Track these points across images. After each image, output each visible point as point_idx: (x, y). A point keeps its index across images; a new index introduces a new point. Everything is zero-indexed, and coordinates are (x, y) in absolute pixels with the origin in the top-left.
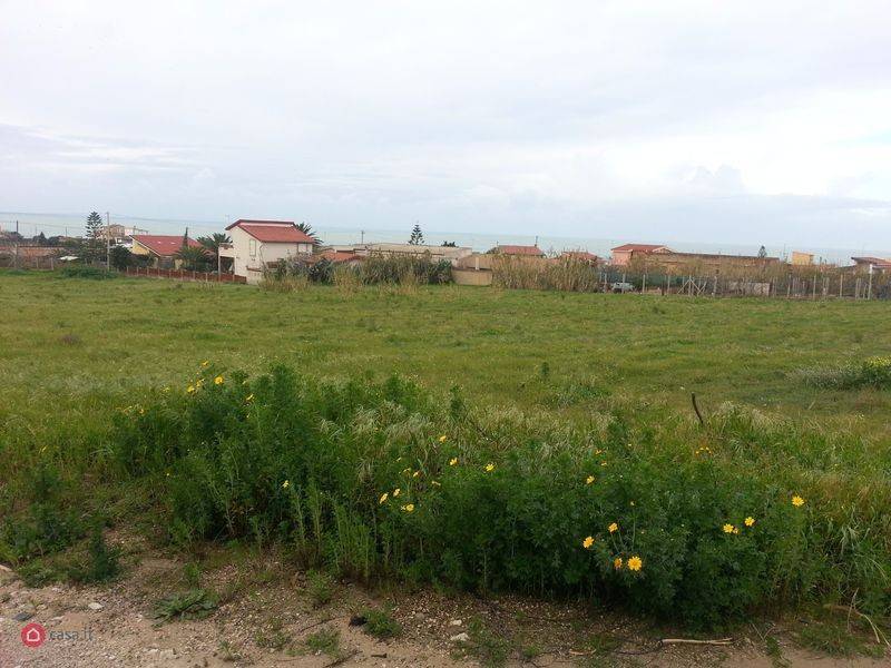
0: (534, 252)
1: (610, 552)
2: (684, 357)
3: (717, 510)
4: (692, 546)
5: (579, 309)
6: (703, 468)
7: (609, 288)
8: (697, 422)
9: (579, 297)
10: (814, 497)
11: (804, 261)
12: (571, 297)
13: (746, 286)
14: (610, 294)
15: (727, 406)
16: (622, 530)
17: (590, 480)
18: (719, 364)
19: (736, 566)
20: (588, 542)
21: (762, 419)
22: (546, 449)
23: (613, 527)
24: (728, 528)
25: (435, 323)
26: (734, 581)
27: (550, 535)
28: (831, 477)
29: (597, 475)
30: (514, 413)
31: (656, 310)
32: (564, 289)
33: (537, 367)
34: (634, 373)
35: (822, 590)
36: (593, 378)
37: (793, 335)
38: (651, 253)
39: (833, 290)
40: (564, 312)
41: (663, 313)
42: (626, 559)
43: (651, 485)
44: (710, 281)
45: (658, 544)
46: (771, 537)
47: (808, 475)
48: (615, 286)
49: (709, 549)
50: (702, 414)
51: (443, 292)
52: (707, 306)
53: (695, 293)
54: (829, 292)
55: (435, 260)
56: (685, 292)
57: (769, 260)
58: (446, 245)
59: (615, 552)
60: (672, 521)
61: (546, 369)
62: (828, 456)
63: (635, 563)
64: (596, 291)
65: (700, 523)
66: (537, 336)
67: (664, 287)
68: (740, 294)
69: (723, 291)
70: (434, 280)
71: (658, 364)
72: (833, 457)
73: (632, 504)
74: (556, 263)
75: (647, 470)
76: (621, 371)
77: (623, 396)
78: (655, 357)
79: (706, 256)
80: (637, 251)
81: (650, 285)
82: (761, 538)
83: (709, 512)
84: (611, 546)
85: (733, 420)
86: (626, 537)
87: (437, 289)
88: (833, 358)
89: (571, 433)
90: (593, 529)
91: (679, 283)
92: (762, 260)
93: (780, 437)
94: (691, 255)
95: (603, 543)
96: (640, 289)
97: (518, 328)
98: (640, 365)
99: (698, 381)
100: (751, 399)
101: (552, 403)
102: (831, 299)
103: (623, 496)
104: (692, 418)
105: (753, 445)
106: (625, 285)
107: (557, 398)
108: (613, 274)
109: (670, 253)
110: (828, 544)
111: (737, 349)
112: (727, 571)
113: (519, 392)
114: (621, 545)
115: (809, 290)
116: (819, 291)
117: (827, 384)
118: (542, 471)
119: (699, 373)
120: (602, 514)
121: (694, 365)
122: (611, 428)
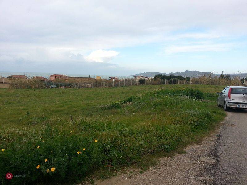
0: (24, 77)
1: (46, 168)
2: (71, 105)
3: (77, 148)
4: (70, 160)
5: (40, 94)
6: (72, 137)
7: (49, 87)
8: (72, 123)
9: (40, 90)
10: (101, 138)
11: (99, 78)
12: (38, 90)
13: (86, 85)
14: (49, 89)
15: (80, 118)
16: (49, 160)
17: (38, 147)
18: (80, 106)
19: (82, 162)
20: (38, 167)
21: (89, 120)
22: (25, 140)
23: (46, 160)
24: (79, 153)
26: (82, 166)
27: (26, 167)
28: (105, 133)
29: (41, 145)
30: (16, 130)
31: (63, 93)
32: (35, 88)
33: (25, 113)
34: (56, 112)
35: (103, 163)
36: (44, 114)
37: (97, 97)
38: (61, 77)
39: (106, 85)
40: (35, 95)
41: (65, 93)
42: (50, 169)
43: (57, 145)
44: (77, 84)
45: (60, 162)
46: (91, 152)
47: (99, 133)
48: (51, 86)
49: (75, 159)
50: (74, 121)
52: (76, 91)
53: (73, 88)
56: (71, 87)
57: (91, 78)
60: (64, 154)
61: (28, 113)
62: (104, 127)
63: (53, 169)
64: (45, 88)
65: (71, 153)
66: (25, 103)
67: (65, 86)
68: (85, 87)
69: (81, 87)
71: (63, 108)
72: (106, 127)
73: (52, 152)
74: (32, 80)
75: (56, 140)
76: (53, 111)
77: (53, 118)
78: (63, 106)
79: (76, 78)
80: (57, 76)
81: (61, 86)
82: (87, 153)
83: (74, 149)
84: (46, 166)
85: (82, 121)
86: (50, 162)
88: (106, 102)
89: (35, 133)
90: (40, 162)
91: (69, 85)
92: (89, 78)
93: (93, 124)
94: (72, 77)
95: (43, 166)
96: (58, 87)
97: (19, 101)
98: (57, 109)
99: (74, 112)
100: (87, 115)
101: (30, 124)
102: (106, 87)
103: (49, 150)
104: (71, 123)
105: (87, 127)
106: (54, 86)
107: (32, 122)
108: (50, 83)
109: (66, 77)
110: (104, 150)
111: (84, 102)
112: (80, 164)
113: (18, 123)
114: (48, 166)
115: (100, 86)
116: (103, 86)
117: (105, 108)
118: (24, 147)
119: (74, 109)
120: (43, 157)
121: (73, 107)
122: (46, 130)
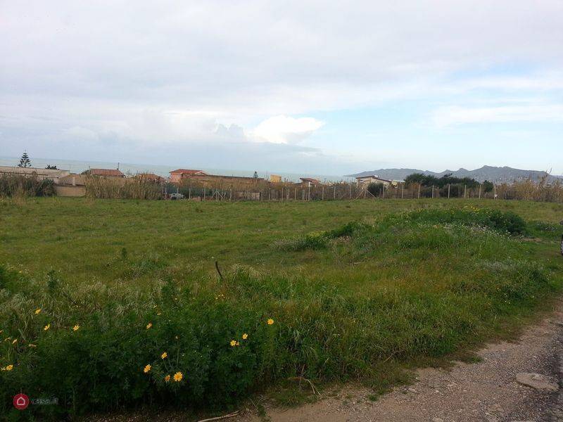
0: (116, 174)
1: (162, 372)
2: (214, 238)
3: (229, 332)
4: (214, 358)
5: (148, 210)
6: (220, 308)
7: (168, 197)
8: (219, 278)
9: (150, 203)
10: (281, 316)
11: (277, 180)
12: (144, 203)
13: (247, 194)
14: (169, 200)
15: (235, 267)
16: (170, 356)
17: (149, 326)
18: (233, 241)
19: (240, 365)
20: (147, 369)
21: (254, 273)
22: (120, 309)
23: (164, 355)
24: (233, 343)
25: (40, 224)
26: (239, 375)
27: (121, 368)
28: (290, 303)
29: (154, 322)
30: (99, 286)
31: (197, 210)
32: (138, 198)
33: (118, 251)
34: (183, 250)
35: (287, 369)
36: (158, 256)
37: (271, 222)
38: (193, 175)
39: (292, 196)
40: (138, 213)
41: (202, 211)
42: (172, 375)
43: (189, 323)
44: (228, 191)
45: (193, 360)
46: (259, 343)
47: (278, 303)
48: (172, 195)
49: (224, 358)
50: (221, 273)
51: (47, 202)
52: (226, 207)
53: (220, 199)
54: (290, 197)
55: (41, 178)
56: (214, 198)
57: (259, 179)
58: (49, 168)
59: (166, 371)
60: (202, 344)
61: (124, 253)
62: (289, 290)
63: (178, 376)
64: (160, 199)
65: (217, 343)
66: (119, 230)
67: (202, 196)
68: (244, 199)
69: (235, 198)
70: (40, 193)
71: (199, 243)
72: (292, 291)
73: (177, 338)
74: (132, 181)
75: (187, 314)
76: (176, 250)
77: (176, 265)
78: (196, 239)
79: (225, 177)
80: (185, 174)
81: (193, 195)
82: (253, 345)
83: (223, 335)
84: (163, 368)
85: (239, 274)
86: (173, 360)
87: (43, 200)
88: (292, 234)
89: (140, 296)
90: (151, 358)
91: (211, 193)
92: (255, 179)
93: (264, 282)
94: (217, 177)
95: (158, 367)
96: (187, 197)
97: (104, 225)
98: (187, 245)
99: (222, 252)
100: (250, 262)
101: (127, 276)
102: (291, 201)
103: (171, 333)
104: (217, 277)
105: (250, 289)
106: (178, 195)
107: (132, 272)
108: (170, 188)
109: (205, 175)
110: (288, 342)
111: (243, 232)
112: (235, 369)
113: (104, 271)
114: (168, 368)
115: (279, 196)
116: (285, 197)
117: (289, 249)
118: (117, 324)
119: (222, 247)
120: (157, 348)
121: (220, 243)
122: (164, 289)
